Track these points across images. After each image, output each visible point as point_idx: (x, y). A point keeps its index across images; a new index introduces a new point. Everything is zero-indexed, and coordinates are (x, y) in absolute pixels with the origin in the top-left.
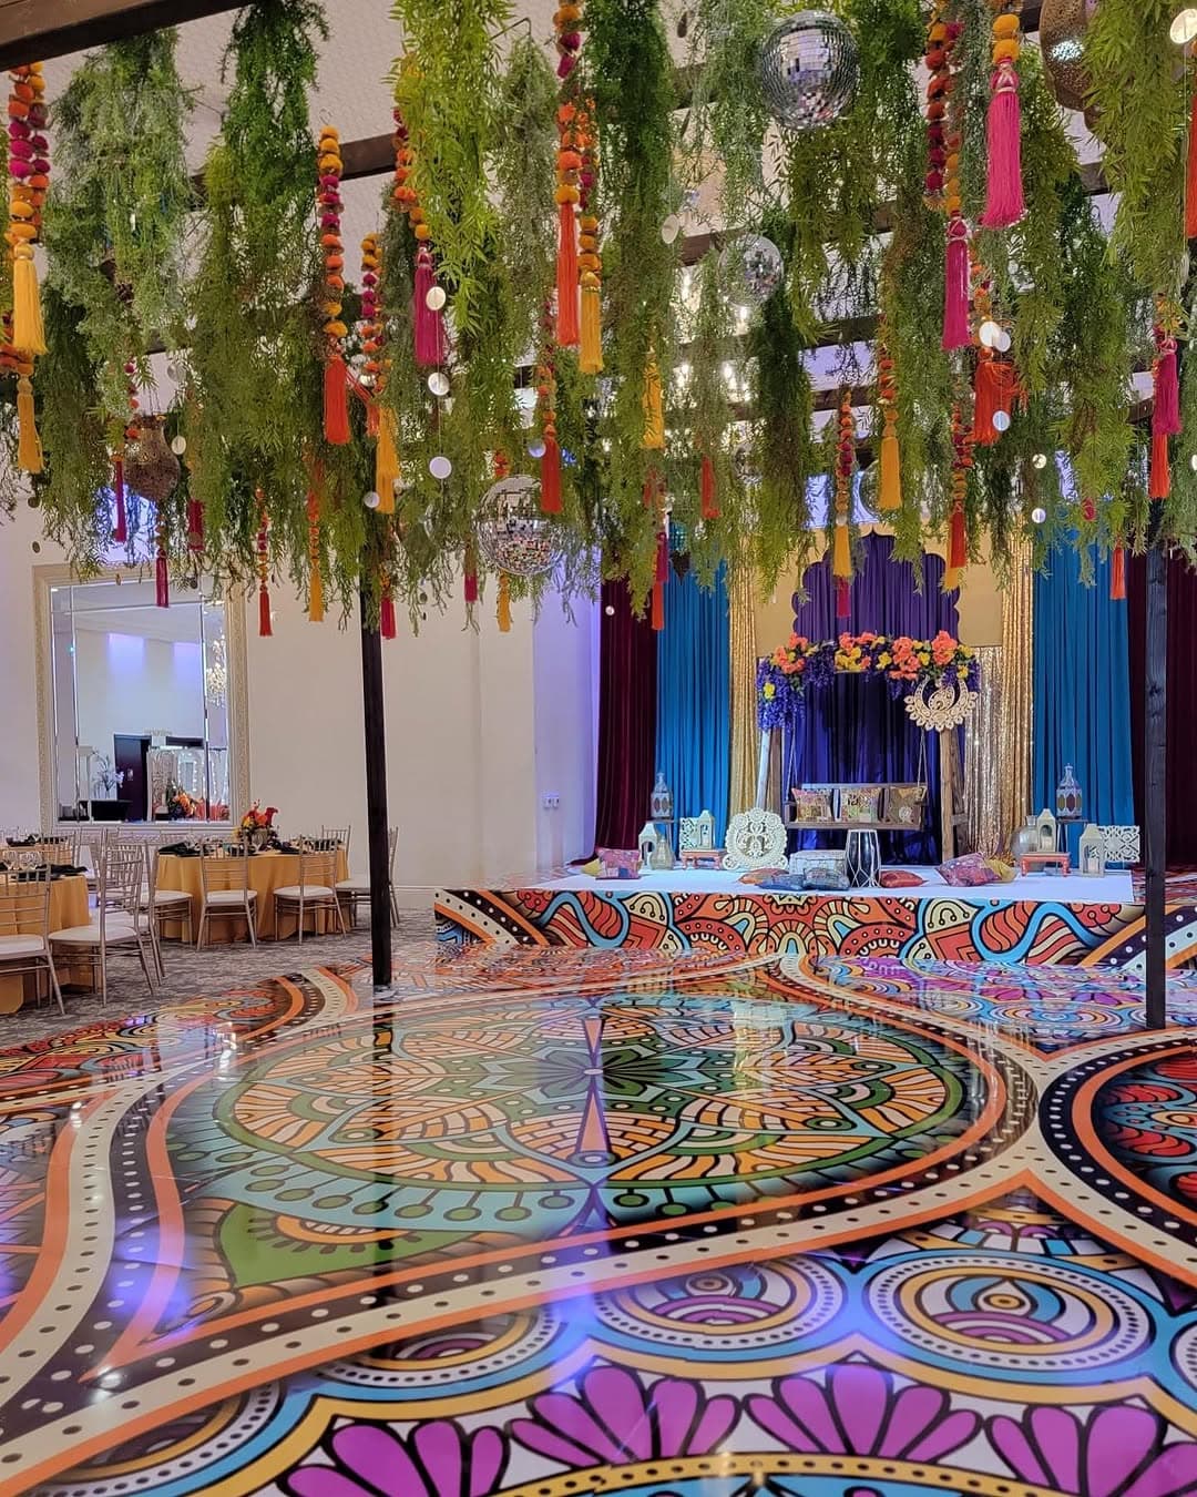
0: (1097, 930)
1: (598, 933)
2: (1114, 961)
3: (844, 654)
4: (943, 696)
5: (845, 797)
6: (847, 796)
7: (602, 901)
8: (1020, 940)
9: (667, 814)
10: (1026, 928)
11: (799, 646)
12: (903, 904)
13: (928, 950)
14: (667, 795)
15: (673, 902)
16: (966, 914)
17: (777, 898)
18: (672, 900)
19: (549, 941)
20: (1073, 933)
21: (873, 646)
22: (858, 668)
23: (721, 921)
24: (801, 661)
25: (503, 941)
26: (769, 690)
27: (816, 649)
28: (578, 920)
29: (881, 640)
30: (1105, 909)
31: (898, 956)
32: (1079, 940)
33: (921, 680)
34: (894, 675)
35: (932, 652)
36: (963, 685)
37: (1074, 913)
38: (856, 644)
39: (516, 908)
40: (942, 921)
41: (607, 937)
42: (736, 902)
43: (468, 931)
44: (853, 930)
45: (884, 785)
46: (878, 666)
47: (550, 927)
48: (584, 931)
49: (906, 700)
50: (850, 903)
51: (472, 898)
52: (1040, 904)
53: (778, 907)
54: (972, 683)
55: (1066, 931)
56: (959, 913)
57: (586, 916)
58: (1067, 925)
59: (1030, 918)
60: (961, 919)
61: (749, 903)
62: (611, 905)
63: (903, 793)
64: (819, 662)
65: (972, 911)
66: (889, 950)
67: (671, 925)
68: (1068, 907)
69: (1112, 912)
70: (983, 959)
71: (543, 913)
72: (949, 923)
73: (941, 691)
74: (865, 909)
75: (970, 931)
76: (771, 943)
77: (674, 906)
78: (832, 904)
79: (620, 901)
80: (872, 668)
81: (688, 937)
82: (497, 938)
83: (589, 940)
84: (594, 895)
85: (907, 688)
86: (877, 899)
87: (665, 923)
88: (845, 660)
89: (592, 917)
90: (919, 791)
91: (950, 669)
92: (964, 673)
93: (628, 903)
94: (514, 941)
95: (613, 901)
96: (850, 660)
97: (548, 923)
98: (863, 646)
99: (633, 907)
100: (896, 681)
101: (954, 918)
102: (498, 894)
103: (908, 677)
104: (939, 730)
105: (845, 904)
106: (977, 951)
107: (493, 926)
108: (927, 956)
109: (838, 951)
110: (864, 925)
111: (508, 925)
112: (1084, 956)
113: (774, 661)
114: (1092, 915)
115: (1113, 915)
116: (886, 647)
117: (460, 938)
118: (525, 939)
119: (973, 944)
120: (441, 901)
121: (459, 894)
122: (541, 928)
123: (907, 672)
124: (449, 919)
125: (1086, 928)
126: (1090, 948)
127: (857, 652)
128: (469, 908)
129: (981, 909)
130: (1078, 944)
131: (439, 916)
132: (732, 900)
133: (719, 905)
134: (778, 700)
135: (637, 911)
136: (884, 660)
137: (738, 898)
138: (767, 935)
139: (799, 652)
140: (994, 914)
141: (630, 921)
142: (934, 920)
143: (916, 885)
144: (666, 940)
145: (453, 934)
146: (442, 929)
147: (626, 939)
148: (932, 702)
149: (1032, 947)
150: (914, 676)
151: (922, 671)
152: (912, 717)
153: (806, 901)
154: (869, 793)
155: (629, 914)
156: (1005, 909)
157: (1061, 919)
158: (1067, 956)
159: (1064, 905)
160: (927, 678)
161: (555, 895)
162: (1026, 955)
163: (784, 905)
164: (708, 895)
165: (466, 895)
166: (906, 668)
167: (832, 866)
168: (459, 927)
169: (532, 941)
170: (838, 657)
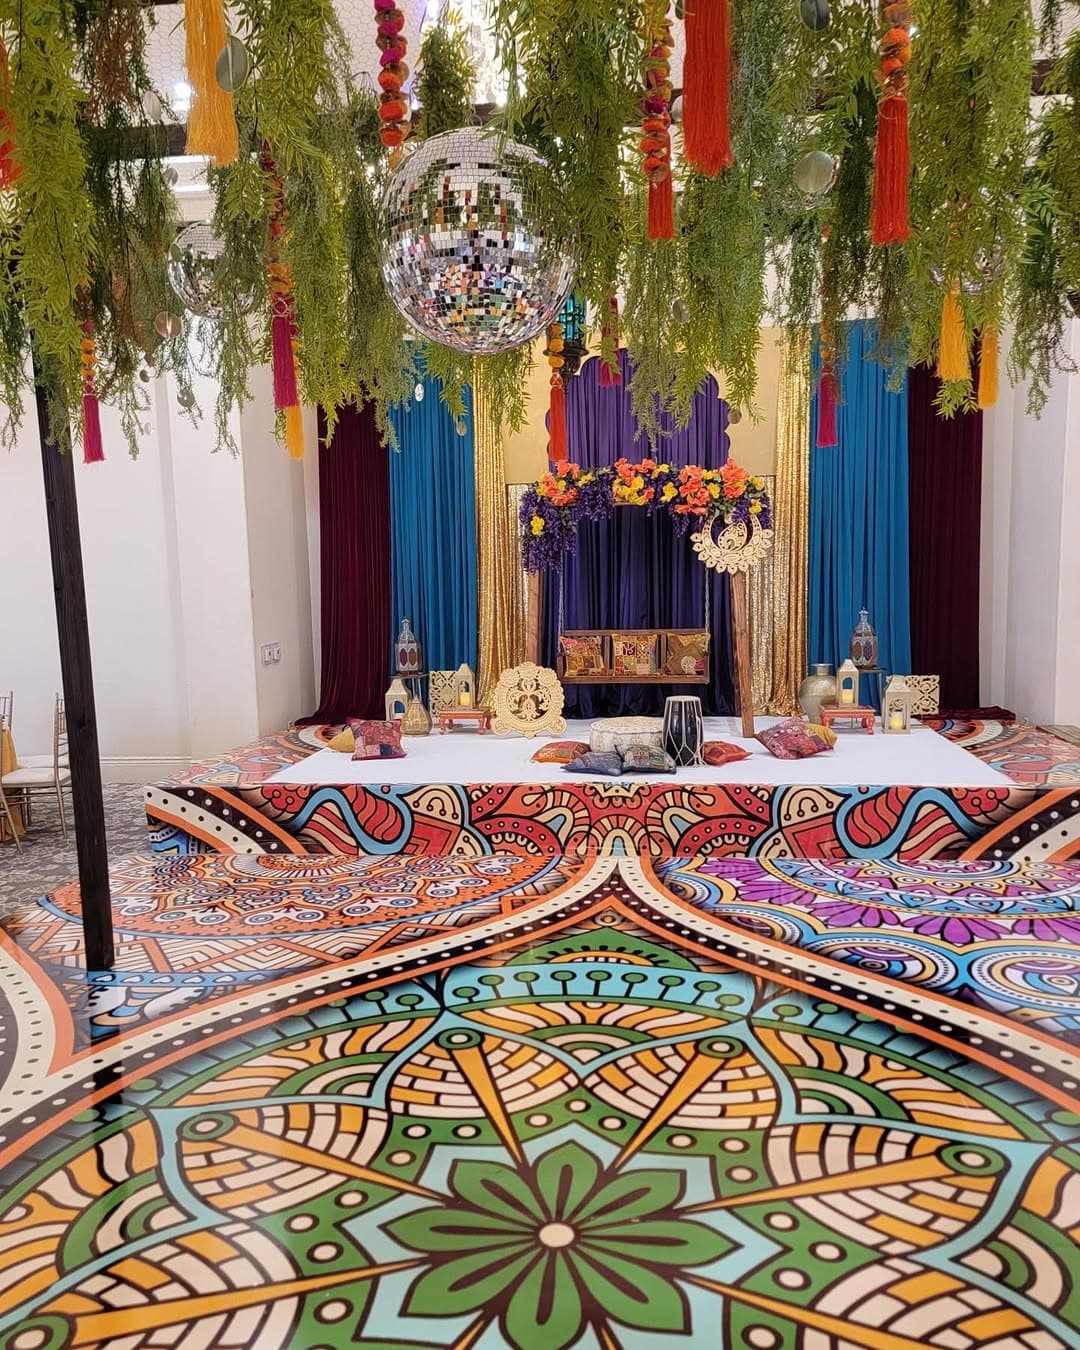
0: (981, 819)
1: (372, 836)
2: (998, 853)
3: (622, 484)
4: (733, 533)
5: (619, 647)
6: (621, 645)
7: (375, 797)
8: (892, 831)
9: (415, 667)
10: (899, 818)
11: (569, 474)
12: (755, 794)
13: (784, 845)
14: (414, 646)
15: (469, 797)
16: (829, 804)
17: (600, 788)
18: (469, 796)
19: (306, 847)
20: (954, 822)
21: (655, 475)
22: (641, 501)
23: (530, 818)
24: (573, 491)
25: (243, 850)
26: (538, 525)
27: (589, 477)
28: (344, 821)
29: (664, 468)
30: (991, 795)
31: (747, 855)
32: (960, 829)
33: (711, 514)
34: (680, 509)
35: (722, 483)
36: (755, 521)
37: (955, 801)
38: (637, 473)
39: (257, 807)
40: (801, 813)
41: (383, 842)
42: (550, 795)
43: (195, 839)
44: (694, 825)
45: (661, 631)
46: (663, 499)
47: (306, 831)
48: (352, 835)
49: (693, 538)
50: (691, 793)
51: (199, 797)
52: (916, 790)
53: (602, 800)
54: (765, 520)
55: (946, 820)
56: (821, 803)
57: (356, 816)
58: (948, 814)
59: (904, 807)
60: (823, 810)
61: (566, 796)
62: (388, 802)
63: (685, 640)
64: (595, 494)
65: (837, 800)
66: (736, 847)
67: (466, 825)
68: (948, 792)
69: (999, 796)
70: (849, 856)
71: (297, 814)
72: (809, 815)
73: (731, 528)
74: (708, 800)
75: (834, 823)
76: (592, 841)
77: (471, 801)
78: (669, 796)
79: (400, 797)
80: (655, 500)
81: (488, 838)
82: (234, 846)
83: (359, 845)
84: (365, 790)
85: (694, 524)
86: (723, 788)
87: (458, 822)
88: (625, 491)
89: (362, 819)
90: (702, 639)
91: (742, 503)
92: (757, 508)
93: (410, 800)
94: (258, 850)
95: (392, 797)
96: (630, 491)
97: (305, 826)
98: (644, 475)
99: (417, 803)
100: (682, 515)
101: (815, 808)
102: (236, 792)
103: (697, 511)
104: (732, 572)
105: (685, 795)
106: (842, 846)
107: (228, 832)
108: (783, 853)
109: (675, 849)
110: (707, 819)
111: (250, 830)
112: (964, 849)
113: (542, 491)
114: (976, 802)
115: (1000, 801)
116: (670, 477)
117: (183, 847)
118: (274, 846)
119: (838, 839)
120: (156, 801)
121: (181, 793)
122: (296, 833)
123: (695, 506)
124: (168, 825)
125: (969, 816)
126: (972, 838)
127: (639, 482)
128: (194, 811)
129: (847, 797)
130: (959, 835)
131: (153, 821)
132: (545, 793)
133: (528, 800)
134: (547, 535)
135: (422, 809)
136: (669, 493)
137: (553, 789)
138: (588, 834)
139: (571, 482)
140: (862, 803)
141: (413, 821)
142: (793, 812)
143: (740, 758)
144: (460, 843)
145: (173, 842)
146: (158, 837)
147: (408, 843)
148: (723, 540)
149: (905, 840)
150: (703, 510)
151: (712, 505)
152: (700, 558)
153: (637, 793)
154: (647, 641)
155: (412, 813)
156: (875, 797)
157: (940, 806)
158: (945, 849)
159: (942, 790)
160: (717, 513)
161: (313, 791)
162: (898, 850)
163: (610, 798)
164: (514, 787)
165: (191, 793)
166: (696, 501)
167: (647, 740)
168: (180, 833)
169: (283, 849)
170: (616, 487)
